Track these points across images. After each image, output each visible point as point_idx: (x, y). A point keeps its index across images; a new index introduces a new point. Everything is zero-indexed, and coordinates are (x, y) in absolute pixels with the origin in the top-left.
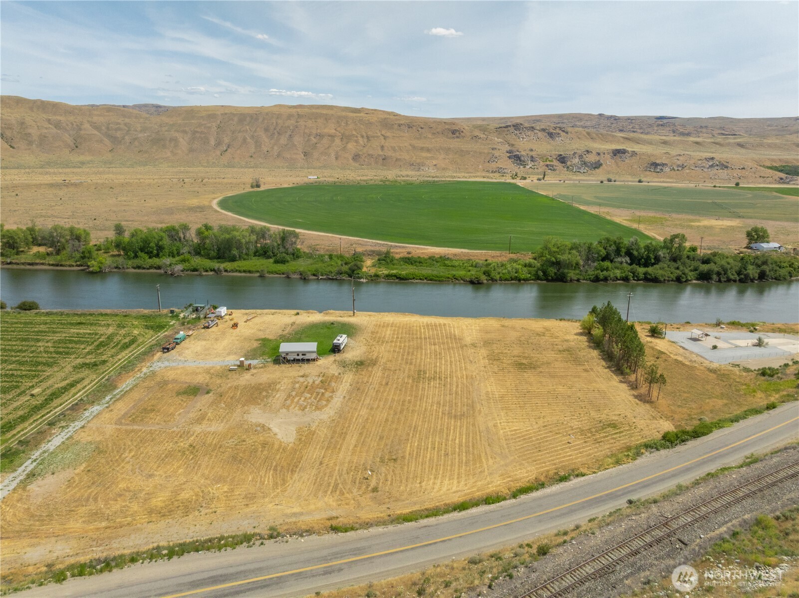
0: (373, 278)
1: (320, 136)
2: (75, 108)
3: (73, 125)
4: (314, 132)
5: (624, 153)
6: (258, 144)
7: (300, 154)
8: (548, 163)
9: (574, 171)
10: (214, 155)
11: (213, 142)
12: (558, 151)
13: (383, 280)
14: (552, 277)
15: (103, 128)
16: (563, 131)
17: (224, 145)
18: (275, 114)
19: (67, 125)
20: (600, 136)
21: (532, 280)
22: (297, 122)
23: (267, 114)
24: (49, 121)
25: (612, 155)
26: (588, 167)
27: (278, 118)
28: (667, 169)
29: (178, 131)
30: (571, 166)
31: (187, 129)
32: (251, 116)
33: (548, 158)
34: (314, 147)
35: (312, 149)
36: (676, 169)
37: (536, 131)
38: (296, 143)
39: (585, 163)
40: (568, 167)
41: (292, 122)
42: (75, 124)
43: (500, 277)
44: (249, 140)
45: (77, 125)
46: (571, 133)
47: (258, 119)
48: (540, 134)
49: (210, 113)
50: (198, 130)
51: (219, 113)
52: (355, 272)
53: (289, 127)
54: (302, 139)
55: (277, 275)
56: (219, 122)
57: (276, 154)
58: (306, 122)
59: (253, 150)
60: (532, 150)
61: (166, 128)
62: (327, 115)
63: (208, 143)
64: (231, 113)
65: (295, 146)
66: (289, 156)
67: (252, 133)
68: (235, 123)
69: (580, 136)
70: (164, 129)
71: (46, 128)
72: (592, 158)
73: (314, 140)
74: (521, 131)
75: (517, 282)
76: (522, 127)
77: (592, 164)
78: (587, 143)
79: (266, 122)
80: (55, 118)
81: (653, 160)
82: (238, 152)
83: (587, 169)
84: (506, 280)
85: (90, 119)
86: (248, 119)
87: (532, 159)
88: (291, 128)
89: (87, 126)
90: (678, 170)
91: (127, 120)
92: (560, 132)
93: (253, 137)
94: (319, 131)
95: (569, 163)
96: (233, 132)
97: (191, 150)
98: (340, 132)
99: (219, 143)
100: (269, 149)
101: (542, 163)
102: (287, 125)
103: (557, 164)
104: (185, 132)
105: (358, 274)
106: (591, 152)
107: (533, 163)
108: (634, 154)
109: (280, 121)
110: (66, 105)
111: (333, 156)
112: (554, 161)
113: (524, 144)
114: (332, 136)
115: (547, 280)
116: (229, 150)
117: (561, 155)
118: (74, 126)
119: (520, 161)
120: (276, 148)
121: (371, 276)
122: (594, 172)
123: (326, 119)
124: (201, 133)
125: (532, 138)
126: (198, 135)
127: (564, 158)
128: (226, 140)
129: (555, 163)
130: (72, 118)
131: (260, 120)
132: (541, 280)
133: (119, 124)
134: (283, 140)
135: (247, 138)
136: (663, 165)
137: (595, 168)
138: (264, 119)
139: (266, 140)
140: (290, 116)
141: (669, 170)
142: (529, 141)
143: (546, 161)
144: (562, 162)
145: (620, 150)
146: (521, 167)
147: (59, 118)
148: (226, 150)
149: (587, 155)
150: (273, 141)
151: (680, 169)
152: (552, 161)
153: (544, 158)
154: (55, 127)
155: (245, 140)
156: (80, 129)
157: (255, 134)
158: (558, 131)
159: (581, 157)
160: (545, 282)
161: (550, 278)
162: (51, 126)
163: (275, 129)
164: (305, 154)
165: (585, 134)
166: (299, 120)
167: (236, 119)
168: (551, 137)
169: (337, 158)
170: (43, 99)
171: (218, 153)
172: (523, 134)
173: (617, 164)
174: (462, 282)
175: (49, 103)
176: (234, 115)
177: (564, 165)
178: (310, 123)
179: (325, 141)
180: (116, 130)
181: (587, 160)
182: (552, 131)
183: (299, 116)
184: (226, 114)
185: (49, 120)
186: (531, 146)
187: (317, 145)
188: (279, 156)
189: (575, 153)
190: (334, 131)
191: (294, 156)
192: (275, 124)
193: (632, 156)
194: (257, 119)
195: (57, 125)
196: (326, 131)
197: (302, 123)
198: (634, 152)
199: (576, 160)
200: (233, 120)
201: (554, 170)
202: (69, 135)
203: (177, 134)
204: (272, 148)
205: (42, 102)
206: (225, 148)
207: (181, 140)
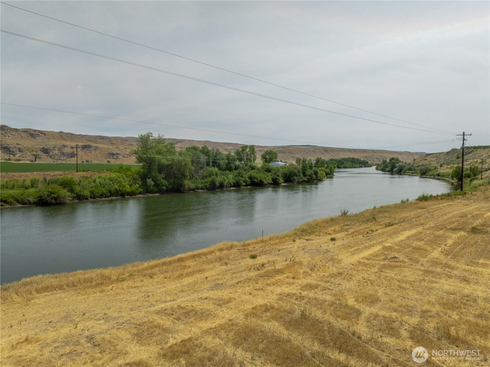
5: (90, 147)
8: (34, 153)
9: (56, 158)
12: (41, 145)
14: (167, 187)
16: (42, 133)
20: (70, 138)
21: (140, 193)
25: (82, 149)
26: (67, 156)
28: (121, 157)
30: (53, 155)
33: (33, 150)
36: (126, 156)
37: (19, 132)
39: (63, 154)
40: (51, 156)
43: (92, 192)
46: (48, 135)
48: (23, 134)
60: (18, 144)
69: (55, 137)
72: (68, 150)
74: (6, 131)
75: (120, 198)
76: (6, 128)
77: (69, 154)
78: (61, 142)
81: (109, 151)
83: (66, 157)
84: (101, 196)
87: (20, 151)
90: (127, 157)
92: (39, 133)
95: (51, 153)
101: (29, 153)
103: (42, 154)
106: (66, 146)
107: (21, 154)
108: (96, 148)
112: (38, 151)
113: (10, 141)
115: (160, 191)
117: (44, 148)
119: (10, 151)
122: (71, 159)
125: (17, 136)
127: (47, 150)
129: (40, 153)
132: (152, 192)
136: (117, 154)
137: (71, 157)
141: (122, 157)
142: (14, 139)
143: (32, 152)
144: (46, 153)
145: (87, 145)
146: (11, 156)
149: (64, 149)
151: (128, 156)
152: (37, 152)
153: (30, 150)
158: (37, 133)
159: (59, 149)
160: (158, 194)
161: (164, 188)
165: (59, 136)
168: (33, 137)
172: (8, 133)
173: (86, 155)
174: (19, 205)
177: (47, 154)
181: (64, 151)
182: (32, 132)
186: (16, 142)
189: (54, 147)
193: (95, 149)
198: (96, 147)
199: (57, 152)
201: (40, 158)
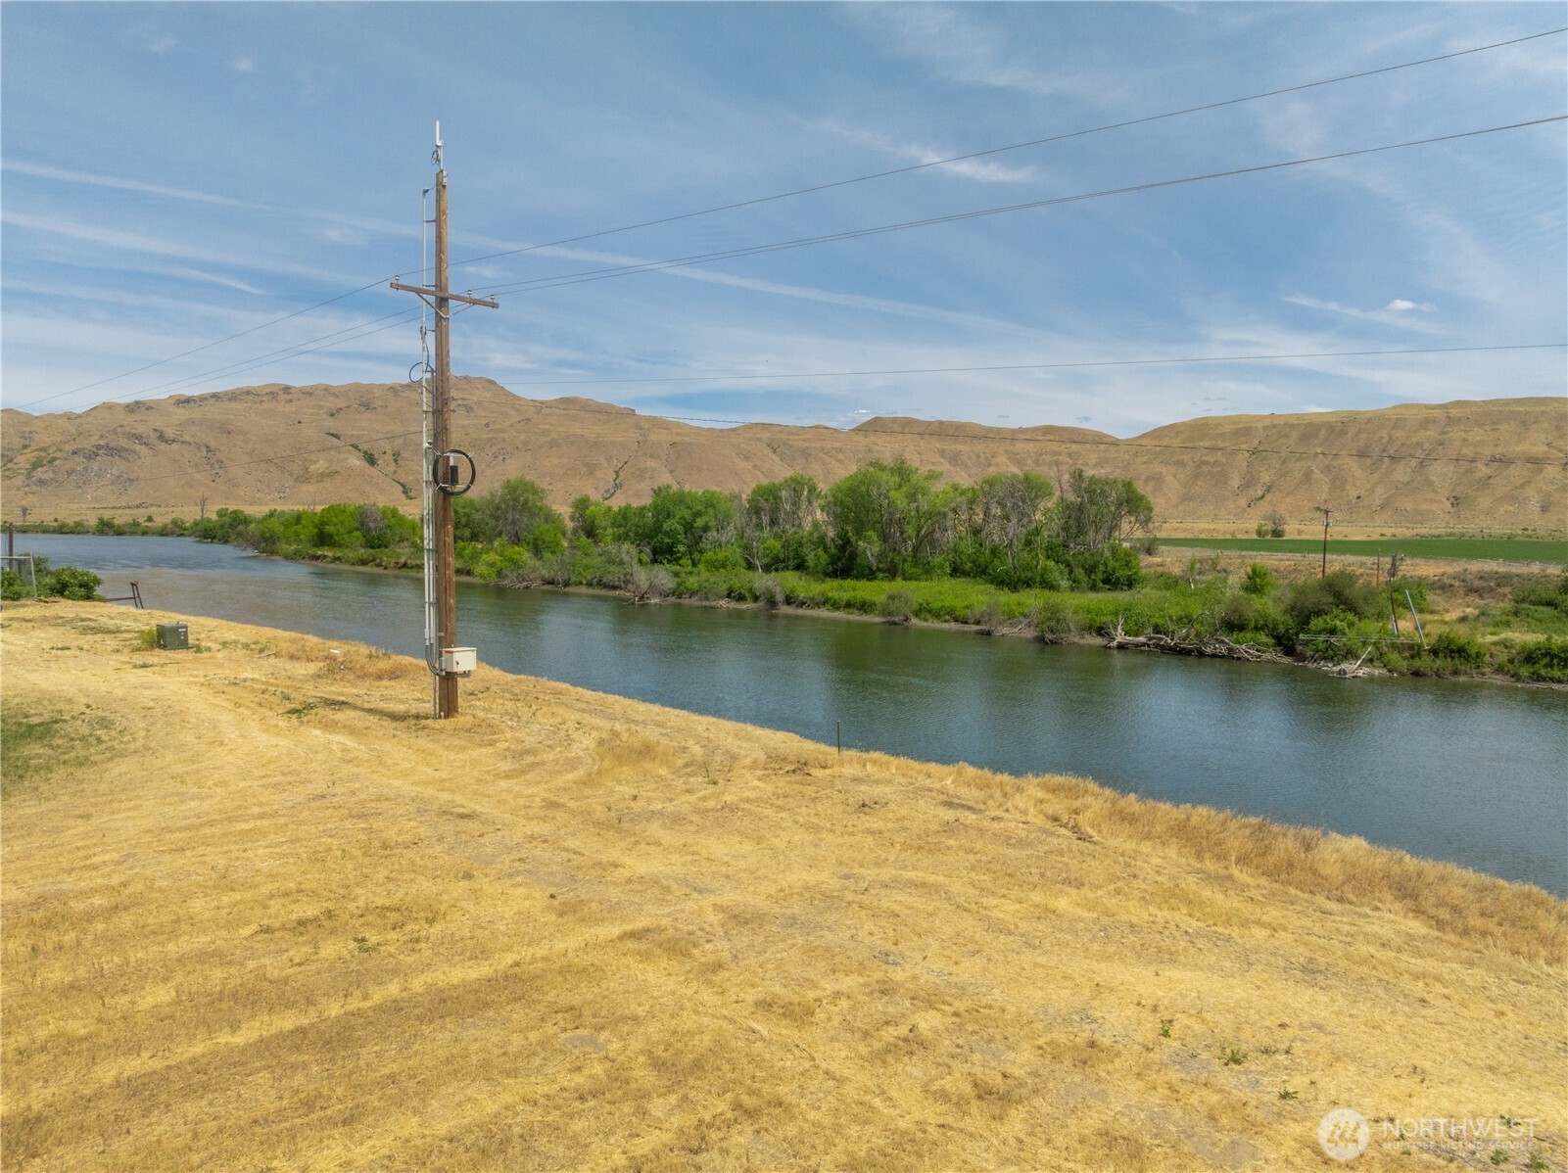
0: (1426, 663)
1: (1503, 461)
2: (990, 430)
3: (978, 456)
4: (1487, 452)
6: (1338, 482)
7: (1442, 502)
10: (1232, 506)
11: (1235, 481)
13: (1499, 680)
15: (1029, 462)
17: (1259, 486)
18: (1389, 419)
19: (970, 458)
22: (1443, 433)
23: (1369, 421)
24: (942, 453)
27: (1394, 428)
29: (1166, 463)
31: (1186, 458)
32: (1331, 427)
34: (1485, 483)
35: (1477, 490)
38: (1434, 479)
41: (1432, 433)
42: (983, 456)
44: (1317, 474)
45: (986, 459)
47: (1346, 433)
49: (1241, 426)
50: (1210, 459)
51: (1259, 425)
52: (1317, 623)
53: (1419, 445)
54: (1452, 468)
55: (953, 626)
56: (1256, 442)
57: (1379, 502)
58: (1465, 431)
59: (1323, 493)
61: (1145, 459)
62: (1526, 413)
63: (1225, 483)
64: (1285, 424)
65: (1431, 483)
66: (1410, 506)
67: (1326, 462)
68: (1291, 443)
70: (1140, 460)
71: (933, 464)
73: (1482, 469)
79: (1364, 436)
80: (953, 447)
82: (1288, 500)
85: (1010, 448)
86: (1323, 433)
88: (1425, 447)
89: (1002, 459)
91: (1074, 447)
93: (1327, 469)
94: (1500, 450)
96: (1285, 461)
97: (1186, 498)
98: (1561, 451)
99: (1248, 483)
100: (1363, 493)
102: (1415, 440)
104: (1182, 464)
105: (1333, 631)
109: (1398, 434)
110: (976, 426)
111: (1534, 504)
114: (1536, 462)
116: (1268, 497)
118: (982, 460)
120: (1380, 489)
121: (1414, 651)
123: (1524, 423)
124: (1216, 463)
126: (1205, 469)
128: (1266, 477)
130: (980, 447)
131: (1350, 435)
133: (1059, 454)
134: (1402, 473)
135: (1312, 472)
138: (1360, 431)
139: (1359, 473)
140: (1425, 423)
147: (959, 447)
148: (1263, 497)
150: (1376, 476)
154: (950, 462)
155: (1308, 476)
156: (989, 465)
157: (1335, 463)
162: (942, 460)
163: (1384, 451)
164: (1456, 501)
166: (1448, 429)
167: (1295, 435)
169: (1544, 509)
170: (944, 419)
171: (1243, 502)
175: (950, 424)
176: (1292, 427)
178: (1476, 434)
179: (1516, 472)
180: (1050, 464)
183: (1450, 420)
184: (1274, 426)
185: (944, 450)
187: (1492, 481)
188: (1383, 507)
190: (1544, 448)
191: (1425, 506)
192: (1385, 441)
194: (1343, 432)
195: (954, 459)
196: (1521, 448)
197: (1456, 434)
200: (1287, 437)
202: (969, 476)
203: (1163, 469)
204: (1372, 489)
205: (941, 423)
206: (1260, 493)
207: (1169, 479)
